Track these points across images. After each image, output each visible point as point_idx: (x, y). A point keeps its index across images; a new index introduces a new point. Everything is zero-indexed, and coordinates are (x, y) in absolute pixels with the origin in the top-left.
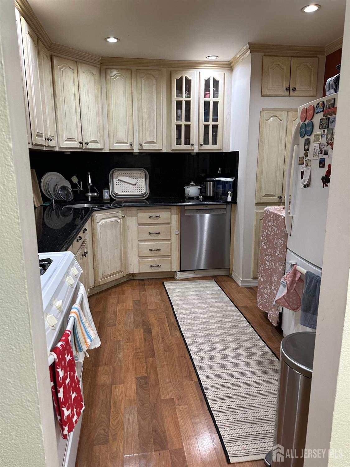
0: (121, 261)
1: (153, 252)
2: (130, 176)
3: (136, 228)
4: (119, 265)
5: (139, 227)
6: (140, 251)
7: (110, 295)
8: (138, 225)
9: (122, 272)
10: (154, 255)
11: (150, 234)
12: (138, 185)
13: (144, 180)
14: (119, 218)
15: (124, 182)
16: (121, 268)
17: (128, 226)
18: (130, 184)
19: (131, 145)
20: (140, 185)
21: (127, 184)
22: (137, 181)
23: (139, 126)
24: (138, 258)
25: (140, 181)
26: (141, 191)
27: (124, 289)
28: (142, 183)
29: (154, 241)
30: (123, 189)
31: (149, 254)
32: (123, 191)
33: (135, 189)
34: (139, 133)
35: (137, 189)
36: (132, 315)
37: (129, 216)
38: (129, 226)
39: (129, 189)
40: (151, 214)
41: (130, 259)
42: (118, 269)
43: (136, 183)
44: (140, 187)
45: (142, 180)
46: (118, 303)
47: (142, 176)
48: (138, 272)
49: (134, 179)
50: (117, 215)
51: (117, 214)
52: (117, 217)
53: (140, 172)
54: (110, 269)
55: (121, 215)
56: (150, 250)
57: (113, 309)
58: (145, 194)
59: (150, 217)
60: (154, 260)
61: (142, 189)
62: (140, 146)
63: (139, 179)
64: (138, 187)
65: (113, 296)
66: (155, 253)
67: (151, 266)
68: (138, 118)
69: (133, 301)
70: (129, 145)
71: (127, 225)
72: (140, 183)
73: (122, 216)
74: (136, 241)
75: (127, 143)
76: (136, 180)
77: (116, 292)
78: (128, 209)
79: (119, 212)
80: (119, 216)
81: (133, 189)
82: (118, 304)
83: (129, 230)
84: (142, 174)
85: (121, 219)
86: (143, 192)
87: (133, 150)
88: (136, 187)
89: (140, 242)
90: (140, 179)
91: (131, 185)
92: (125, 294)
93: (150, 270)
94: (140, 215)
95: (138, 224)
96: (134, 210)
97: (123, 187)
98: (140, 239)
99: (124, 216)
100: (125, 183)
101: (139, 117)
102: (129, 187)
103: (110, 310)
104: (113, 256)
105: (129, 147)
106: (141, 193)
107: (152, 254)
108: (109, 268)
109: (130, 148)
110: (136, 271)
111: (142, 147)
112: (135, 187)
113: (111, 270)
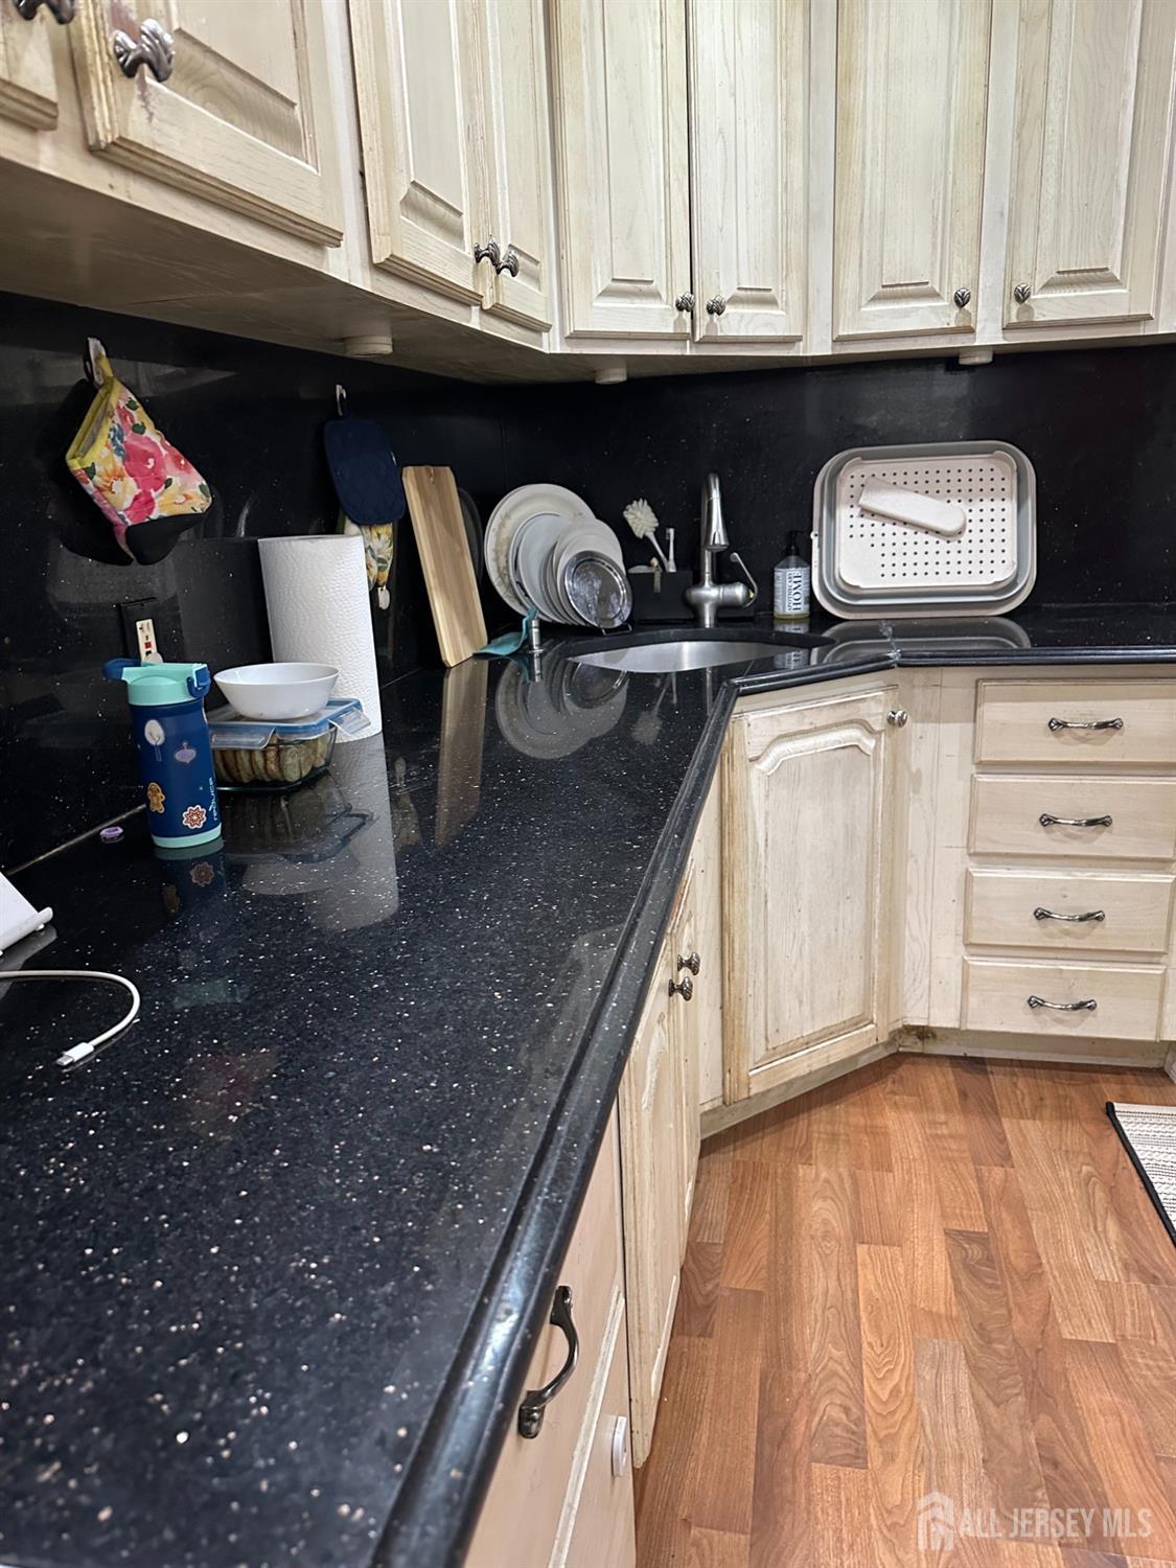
0: (868, 966)
1: (1051, 926)
2: (932, 487)
3: (961, 789)
4: (853, 986)
5: (984, 779)
6: (976, 910)
7: (805, 1154)
8: (973, 769)
9: (871, 1022)
10: (1061, 945)
11: (1047, 821)
12: (976, 536)
13: (1011, 506)
14: (871, 732)
15: (895, 520)
16: (866, 1002)
17: (914, 770)
18: (927, 530)
19: (961, 301)
20: (986, 536)
21: (910, 532)
22: (969, 516)
23: (1018, 187)
24: (962, 948)
25: (987, 515)
26: (987, 567)
27: (879, 1121)
28: (998, 525)
29: (1066, 862)
30: (888, 560)
31: (1034, 933)
32: (888, 570)
33: (954, 557)
34: (1013, 228)
35: (964, 557)
36: (964, 1377)
37: (926, 718)
38: (919, 771)
39: (920, 559)
40: (1061, 710)
41: (912, 951)
42: (849, 1012)
43: (964, 526)
44: (987, 546)
45: (997, 504)
46: (858, 1236)
47: (1000, 484)
48: (956, 1025)
49: (954, 502)
50: (862, 711)
51: (861, 705)
52: (863, 724)
53: (987, 466)
54: (806, 1008)
55: (880, 710)
56: (1042, 915)
57: (833, 1284)
58: (1013, 584)
59: (1057, 726)
60: (1061, 971)
61: (998, 557)
62: (1015, 306)
63: (982, 505)
64: (976, 546)
65: (823, 1175)
66: (1067, 933)
67: (1035, 1004)
68: (1019, 136)
69: (947, 1233)
70: (947, 301)
71: (909, 768)
72: (986, 525)
73: (891, 720)
74: (954, 861)
75: (934, 295)
76: (965, 507)
77: (833, 1138)
78: (920, 676)
79: (871, 696)
80: (871, 720)
81: (942, 558)
82: (862, 1249)
83: (916, 791)
84: (997, 474)
85: (880, 732)
86: (1003, 574)
87: (971, 331)
88: (965, 546)
89: (981, 864)
90: (987, 505)
91: (932, 539)
92: (890, 1170)
93: (1023, 1023)
94: (996, 711)
95: (980, 764)
96: (956, 682)
97: (888, 550)
98: (978, 850)
99: (902, 722)
100: (899, 529)
101: (1025, 134)
102: (921, 548)
103: (818, 1291)
104: (829, 935)
105: (950, 318)
106: (986, 580)
107: (1051, 936)
108: (801, 1003)
109: (953, 325)
110: (943, 1017)
111: (1029, 308)
112: (954, 546)
113: (813, 1018)
